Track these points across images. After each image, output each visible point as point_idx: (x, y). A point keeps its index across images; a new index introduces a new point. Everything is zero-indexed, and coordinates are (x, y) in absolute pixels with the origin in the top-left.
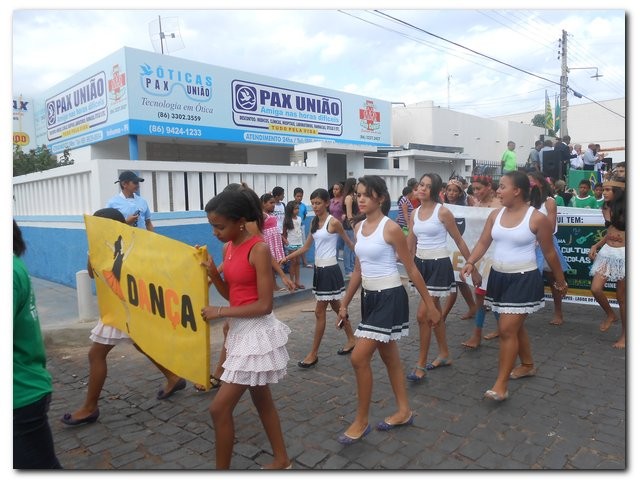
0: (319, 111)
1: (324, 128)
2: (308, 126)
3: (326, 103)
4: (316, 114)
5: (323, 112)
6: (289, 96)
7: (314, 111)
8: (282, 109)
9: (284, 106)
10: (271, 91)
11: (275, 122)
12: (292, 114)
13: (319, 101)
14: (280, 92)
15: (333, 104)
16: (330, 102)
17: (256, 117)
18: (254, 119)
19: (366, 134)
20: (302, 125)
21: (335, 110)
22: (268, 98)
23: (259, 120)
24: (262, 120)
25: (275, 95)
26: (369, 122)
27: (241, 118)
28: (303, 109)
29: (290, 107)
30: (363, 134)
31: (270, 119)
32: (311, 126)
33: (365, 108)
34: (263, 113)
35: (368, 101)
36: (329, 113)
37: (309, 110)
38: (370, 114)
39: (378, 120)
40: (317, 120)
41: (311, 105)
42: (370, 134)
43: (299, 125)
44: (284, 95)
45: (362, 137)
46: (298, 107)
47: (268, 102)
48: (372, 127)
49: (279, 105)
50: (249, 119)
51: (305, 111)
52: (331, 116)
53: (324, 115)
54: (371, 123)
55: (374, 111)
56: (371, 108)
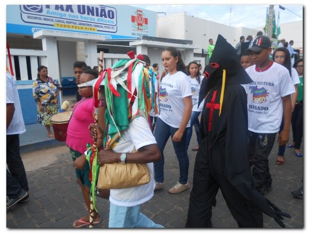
0: (97, 15)
1: (102, 27)
2: (88, 25)
3: (103, 10)
4: (95, 17)
5: (101, 16)
7: (93, 14)
9: (67, 11)
11: (59, 21)
12: (74, 17)
13: (97, 9)
15: (109, 11)
16: (107, 10)
17: (42, 17)
18: (40, 19)
19: (136, 32)
20: (83, 24)
21: (111, 15)
23: (44, 19)
24: (48, 20)
26: (139, 24)
27: (29, 17)
28: (84, 13)
30: (134, 32)
31: (54, 19)
32: (91, 25)
33: (136, 15)
34: (49, 15)
35: (138, 11)
36: (106, 17)
37: (88, 14)
38: (139, 19)
39: (146, 23)
40: (96, 21)
41: (91, 11)
42: (140, 32)
43: (81, 24)
45: (133, 34)
46: (79, 11)
48: (142, 28)
50: (36, 18)
51: (86, 15)
52: (108, 19)
53: (101, 18)
54: (141, 25)
55: (143, 17)
56: (140, 15)
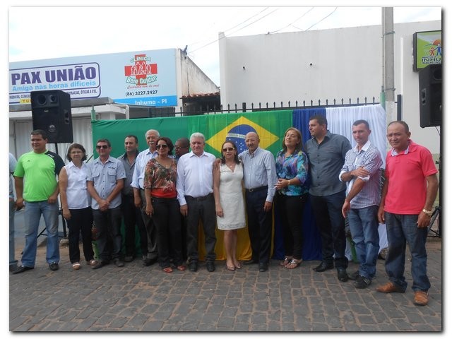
0: (71, 79)
1: (77, 93)
3: (79, 70)
4: (67, 82)
5: (77, 78)
6: (38, 73)
7: (65, 79)
8: (31, 85)
9: (34, 82)
10: (21, 72)
12: (41, 87)
13: (71, 71)
14: (29, 72)
15: (88, 69)
16: (85, 67)
19: (134, 91)
21: (91, 73)
22: (19, 78)
25: (26, 74)
26: (138, 77)
28: (53, 80)
29: (39, 81)
30: (131, 91)
33: (133, 64)
35: (136, 56)
36: (83, 78)
37: (59, 80)
38: (141, 68)
39: (154, 72)
40: (69, 87)
41: (62, 76)
42: (141, 89)
44: (33, 73)
45: (128, 94)
46: (48, 80)
47: (18, 82)
48: (144, 81)
49: (29, 82)
51: (56, 82)
52: (86, 80)
53: (76, 81)
54: (144, 77)
55: (148, 63)
56: (141, 62)
